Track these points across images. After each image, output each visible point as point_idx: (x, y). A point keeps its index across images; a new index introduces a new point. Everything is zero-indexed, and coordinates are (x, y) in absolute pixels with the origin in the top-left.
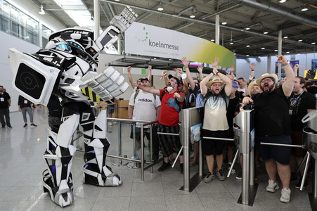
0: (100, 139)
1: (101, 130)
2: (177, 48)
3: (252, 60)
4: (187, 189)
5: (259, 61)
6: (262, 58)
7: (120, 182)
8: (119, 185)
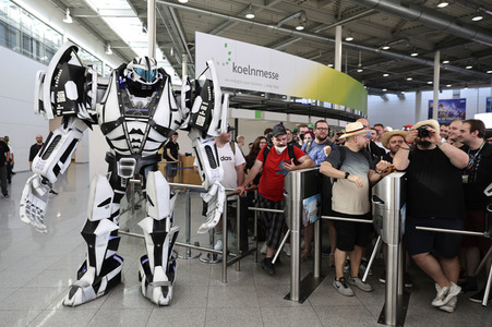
0: (154, 220)
1: (153, 205)
2: (276, 76)
3: (392, 97)
4: (295, 298)
5: (402, 98)
6: (407, 95)
7: (164, 301)
8: (161, 306)
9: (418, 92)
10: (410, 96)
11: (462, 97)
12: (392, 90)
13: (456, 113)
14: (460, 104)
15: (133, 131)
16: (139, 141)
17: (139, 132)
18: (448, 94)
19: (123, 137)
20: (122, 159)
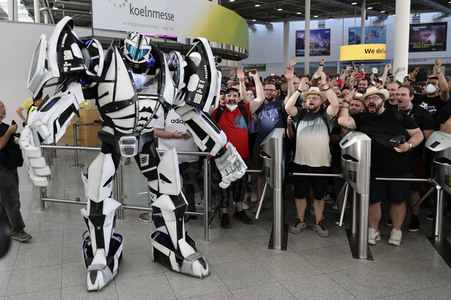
0: (171, 196)
1: (169, 182)
2: (171, 17)
3: (260, 27)
4: (278, 246)
5: (270, 28)
6: (275, 25)
7: (205, 272)
8: (203, 277)
9: (286, 23)
10: (278, 26)
11: (326, 27)
12: (261, 20)
13: (321, 44)
14: (325, 34)
15: (144, 110)
16: (146, 119)
17: (149, 110)
18: (314, 25)
19: (134, 116)
20: (123, 138)
